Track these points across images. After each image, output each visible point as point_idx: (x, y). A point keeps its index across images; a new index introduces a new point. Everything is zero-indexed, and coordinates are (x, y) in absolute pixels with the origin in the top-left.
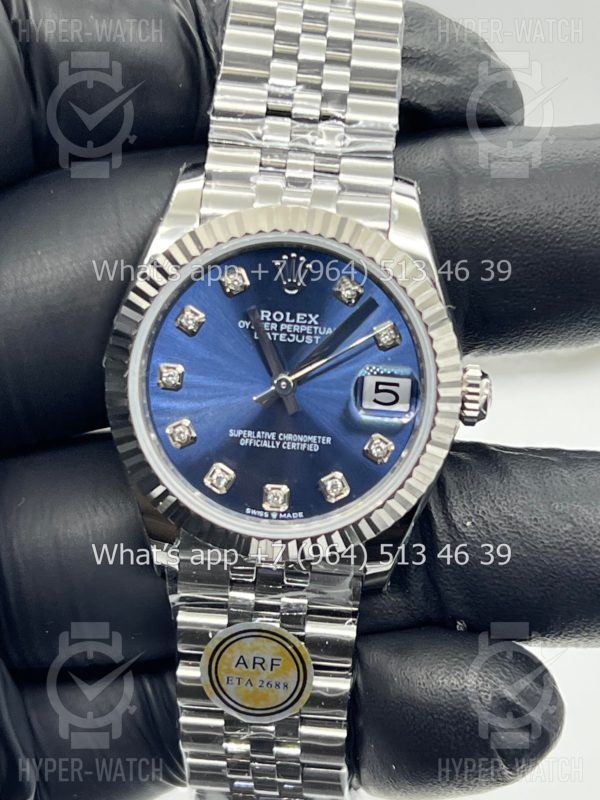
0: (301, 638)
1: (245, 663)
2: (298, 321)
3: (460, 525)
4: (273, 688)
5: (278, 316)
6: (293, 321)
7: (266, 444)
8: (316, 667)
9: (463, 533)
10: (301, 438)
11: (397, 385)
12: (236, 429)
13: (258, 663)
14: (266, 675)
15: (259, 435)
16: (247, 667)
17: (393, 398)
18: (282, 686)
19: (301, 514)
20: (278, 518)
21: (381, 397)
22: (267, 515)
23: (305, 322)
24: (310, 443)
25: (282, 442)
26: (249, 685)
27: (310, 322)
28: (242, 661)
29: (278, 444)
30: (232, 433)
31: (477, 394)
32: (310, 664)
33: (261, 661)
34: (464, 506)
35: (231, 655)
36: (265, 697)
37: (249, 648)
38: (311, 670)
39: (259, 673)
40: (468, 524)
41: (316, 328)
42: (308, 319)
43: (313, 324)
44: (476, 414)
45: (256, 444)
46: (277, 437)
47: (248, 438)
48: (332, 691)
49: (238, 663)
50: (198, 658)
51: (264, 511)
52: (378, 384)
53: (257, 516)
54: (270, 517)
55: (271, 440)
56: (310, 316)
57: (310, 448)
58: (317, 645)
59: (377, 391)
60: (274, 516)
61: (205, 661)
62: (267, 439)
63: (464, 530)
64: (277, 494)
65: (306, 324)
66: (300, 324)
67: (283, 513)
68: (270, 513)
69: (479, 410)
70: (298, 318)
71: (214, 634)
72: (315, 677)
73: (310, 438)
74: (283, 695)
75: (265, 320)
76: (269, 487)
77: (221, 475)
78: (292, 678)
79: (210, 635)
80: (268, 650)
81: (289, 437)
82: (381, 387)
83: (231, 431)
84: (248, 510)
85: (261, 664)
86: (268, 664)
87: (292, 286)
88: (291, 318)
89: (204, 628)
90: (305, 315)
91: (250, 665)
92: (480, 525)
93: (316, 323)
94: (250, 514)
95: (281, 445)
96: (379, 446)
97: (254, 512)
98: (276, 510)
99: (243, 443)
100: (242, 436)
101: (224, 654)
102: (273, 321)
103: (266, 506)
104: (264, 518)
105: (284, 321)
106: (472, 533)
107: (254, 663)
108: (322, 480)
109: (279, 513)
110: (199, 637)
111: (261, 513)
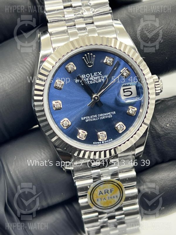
0: (118, 180)
1: (102, 193)
2: (95, 76)
3: (165, 127)
4: (113, 198)
5: (88, 76)
6: (93, 76)
7: (94, 119)
8: (125, 188)
9: (167, 129)
10: (105, 114)
11: (130, 88)
12: (83, 117)
13: (106, 192)
14: (109, 195)
15: (91, 117)
16: (103, 194)
17: (130, 93)
18: (115, 197)
19: (111, 139)
20: (104, 143)
21: (126, 94)
22: (100, 143)
23: (97, 75)
24: (109, 115)
25: (99, 117)
26: (105, 200)
27: (99, 75)
28: (101, 193)
29: (98, 118)
30: (82, 119)
31: (159, 84)
32: (123, 187)
33: (107, 191)
34: (164, 120)
35: (97, 192)
36: (110, 202)
37: (102, 188)
38: (124, 189)
39: (107, 195)
40: (168, 125)
41: (101, 76)
42: (98, 74)
43: (100, 75)
44: (160, 91)
45: (91, 120)
46: (97, 116)
47: (88, 119)
48: (132, 194)
49: (100, 194)
50: (86, 195)
51: (99, 142)
52: (124, 90)
53: (97, 144)
54: (102, 143)
55: (96, 118)
56: (99, 73)
57: (109, 117)
58: (124, 181)
59: (124, 92)
60: (103, 142)
61: (88, 196)
62: (94, 118)
63: (167, 128)
64: (102, 135)
65: (98, 76)
66: (96, 76)
67: (105, 141)
68: (101, 142)
69: (160, 89)
70: (95, 74)
71: (90, 186)
72: (126, 191)
73: (108, 114)
74: (116, 200)
75: (84, 78)
76: (99, 133)
77: (82, 134)
78: (118, 193)
79: (89, 187)
80: (109, 187)
81: (101, 115)
82: (125, 90)
83: (82, 118)
84: (94, 143)
85: (107, 192)
86: (109, 191)
87: (90, 64)
88: (92, 75)
89: (86, 185)
90: (97, 73)
91: (104, 193)
92: (172, 124)
93: (101, 75)
94: (95, 144)
95: (99, 118)
96: (132, 110)
97: (96, 143)
98: (103, 140)
99: (87, 121)
100: (86, 119)
101: (95, 192)
102: (87, 78)
103: (100, 140)
104: (99, 144)
105: (90, 77)
106: (170, 128)
107: (105, 192)
108: (116, 126)
109: (104, 141)
110: (85, 189)
111: (98, 143)
